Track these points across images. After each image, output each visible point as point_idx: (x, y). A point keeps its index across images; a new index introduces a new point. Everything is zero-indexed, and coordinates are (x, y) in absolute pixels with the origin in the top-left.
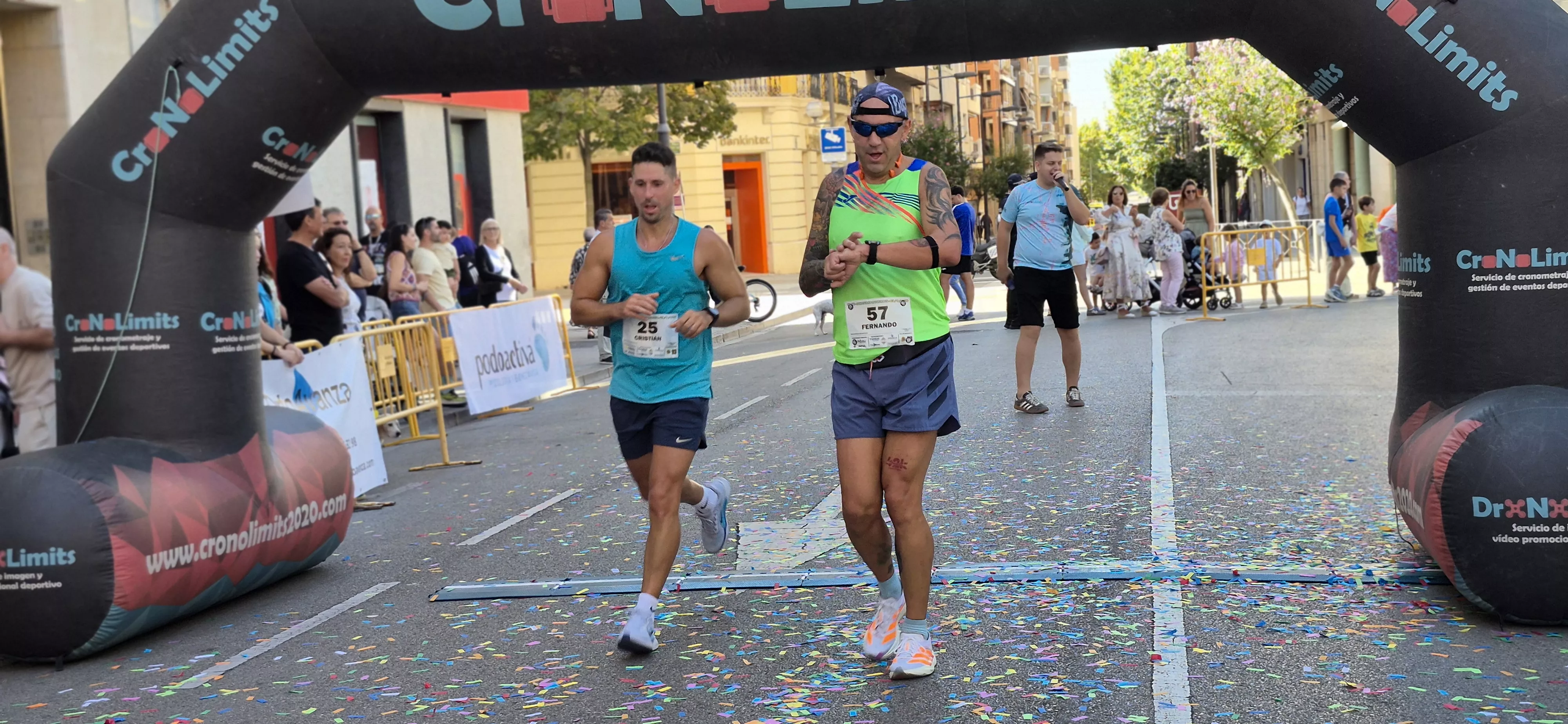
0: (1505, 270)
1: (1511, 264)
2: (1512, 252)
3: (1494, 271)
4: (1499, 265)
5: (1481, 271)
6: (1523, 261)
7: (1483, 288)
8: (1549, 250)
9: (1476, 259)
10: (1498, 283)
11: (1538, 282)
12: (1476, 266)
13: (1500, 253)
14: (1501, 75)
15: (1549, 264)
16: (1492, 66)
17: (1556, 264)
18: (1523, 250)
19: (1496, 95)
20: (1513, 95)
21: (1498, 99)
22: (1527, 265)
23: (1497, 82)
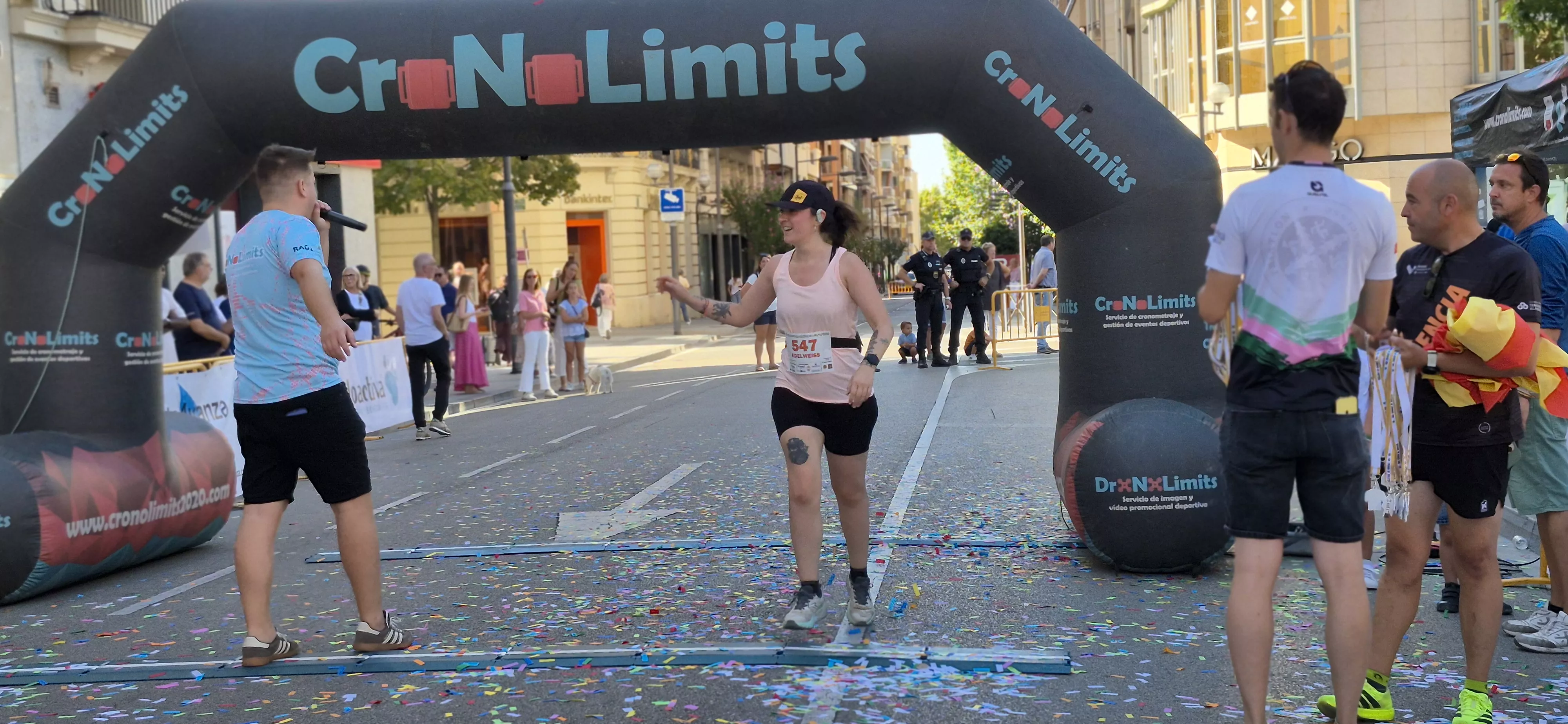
0: (1129, 312)
1: (1133, 307)
2: (1134, 298)
3: (1121, 312)
4: (1125, 308)
5: (1112, 312)
6: (1142, 305)
7: (1114, 325)
8: (1160, 297)
9: (1109, 303)
10: (1124, 322)
11: (1153, 321)
12: (1108, 309)
13: (1125, 298)
14: (1124, 167)
15: (1160, 307)
16: (1117, 159)
17: (1165, 307)
18: (1141, 297)
19: (1121, 181)
20: (1133, 181)
21: (1122, 184)
22: (1144, 308)
23: (1121, 171)
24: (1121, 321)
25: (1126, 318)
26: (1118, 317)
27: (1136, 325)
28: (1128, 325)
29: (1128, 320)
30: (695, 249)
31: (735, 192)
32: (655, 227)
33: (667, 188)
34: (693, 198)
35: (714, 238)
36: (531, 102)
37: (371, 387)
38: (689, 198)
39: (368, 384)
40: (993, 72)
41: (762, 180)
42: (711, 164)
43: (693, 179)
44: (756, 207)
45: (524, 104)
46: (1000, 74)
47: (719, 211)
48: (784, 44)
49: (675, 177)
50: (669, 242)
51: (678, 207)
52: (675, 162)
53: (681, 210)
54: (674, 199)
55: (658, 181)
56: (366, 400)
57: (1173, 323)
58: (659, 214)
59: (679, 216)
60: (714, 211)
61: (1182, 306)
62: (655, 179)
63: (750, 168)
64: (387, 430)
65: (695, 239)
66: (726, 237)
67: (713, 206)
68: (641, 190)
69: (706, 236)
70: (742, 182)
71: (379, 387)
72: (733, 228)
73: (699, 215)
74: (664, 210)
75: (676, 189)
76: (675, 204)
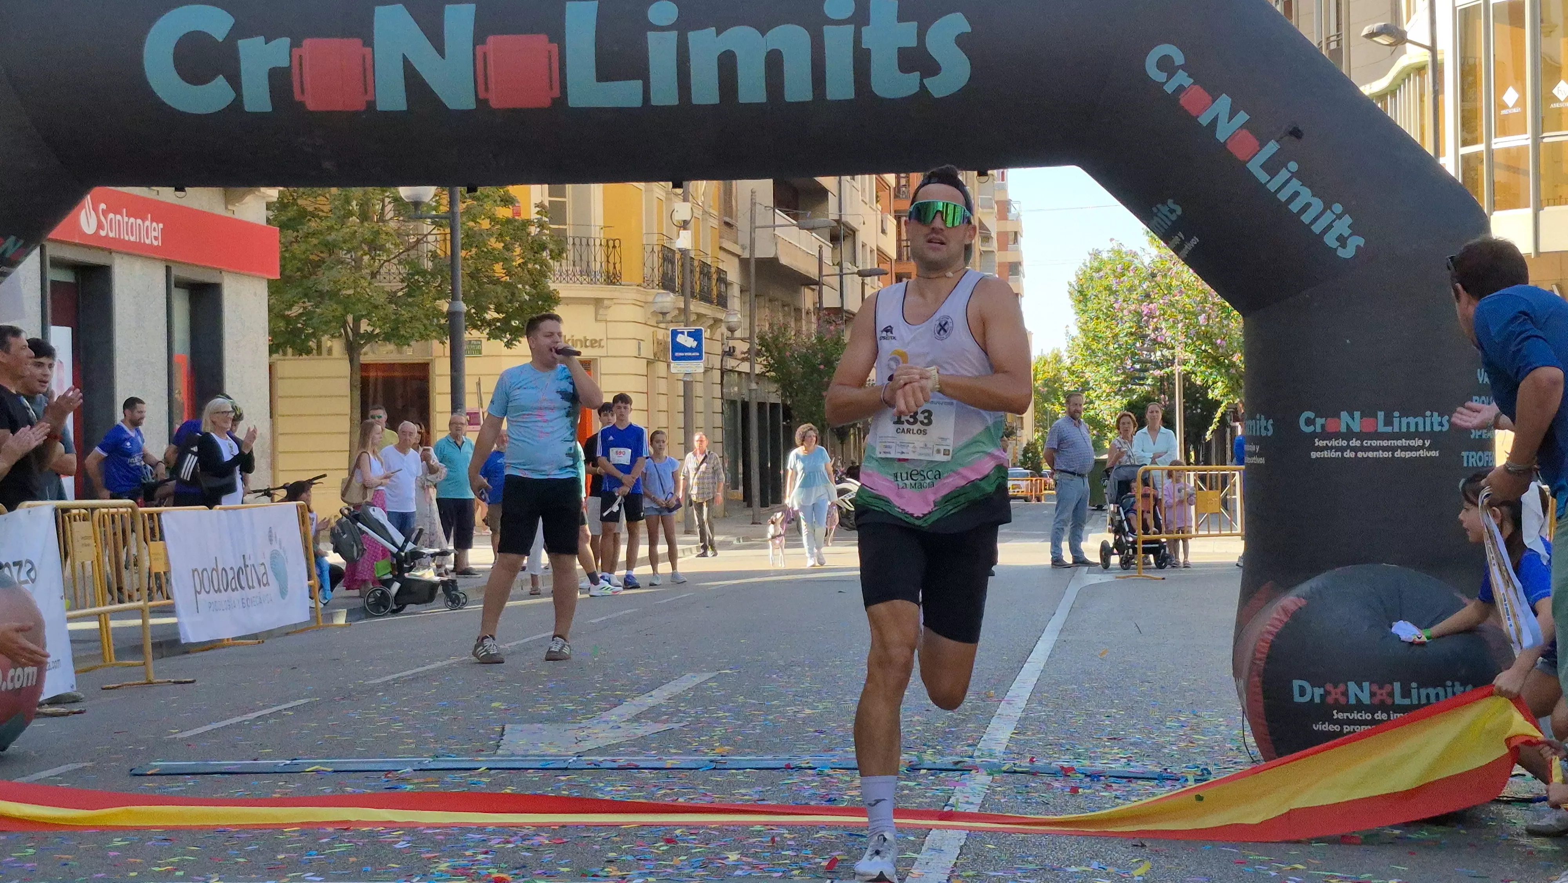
0: (1349, 435)
1: (1356, 429)
2: (1357, 415)
3: (1338, 436)
4: (1344, 430)
5: (1325, 435)
6: (1368, 425)
7: (1326, 455)
8: (1396, 414)
9: (1320, 422)
10: (1342, 449)
11: (1385, 449)
12: (1319, 430)
13: (1344, 415)
14: (1347, 220)
15: (1396, 430)
16: (1338, 208)
17: (1404, 429)
18: (1369, 413)
19: (1342, 241)
20: (1361, 241)
21: (1344, 245)
22: (1372, 430)
23: (1343, 226)
24: (1337, 449)
25: (1344, 444)
26: (1333, 443)
27: (1360, 455)
28: (1347, 455)
29: (1348, 448)
30: (718, 420)
31: (775, 339)
32: (662, 386)
33: (681, 327)
34: (718, 348)
35: (745, 406)
36: (482, 103)
37: (248, 569)
38: (712, 347)
39: (246, 566)
40: (1156, 75)
41: (814, 327)
42: (743, 303)
43: (717, 321)
44: (805, 360)
45: (472, 106)
46: (1169, 79)
47: (752, 367)
48: (852, 27)
49: (693, 317)
50: (681, 408)
51: (696, 354)
52: (693, 296)
53: (699, 358)
54: (690, 343)
55: (669, 317)
56: (242, 588)
57: (1414, 454)
58: (669, 366)
59: (697, 367)
60: (745, 367)
61: (1428, 429)
62: (664, 314)
63: (798, 310)
64: (270, 634)
65: (718, 405)
66: (761, 406)
67: (743, 360)
68: (645, 333)
69: (733, 403)
70: (786, 327)
71: (261, 570)
72: (772, 394)
73: (724, 372)
74: (675, 358)
75: (692, 328)
76: (691, 350)
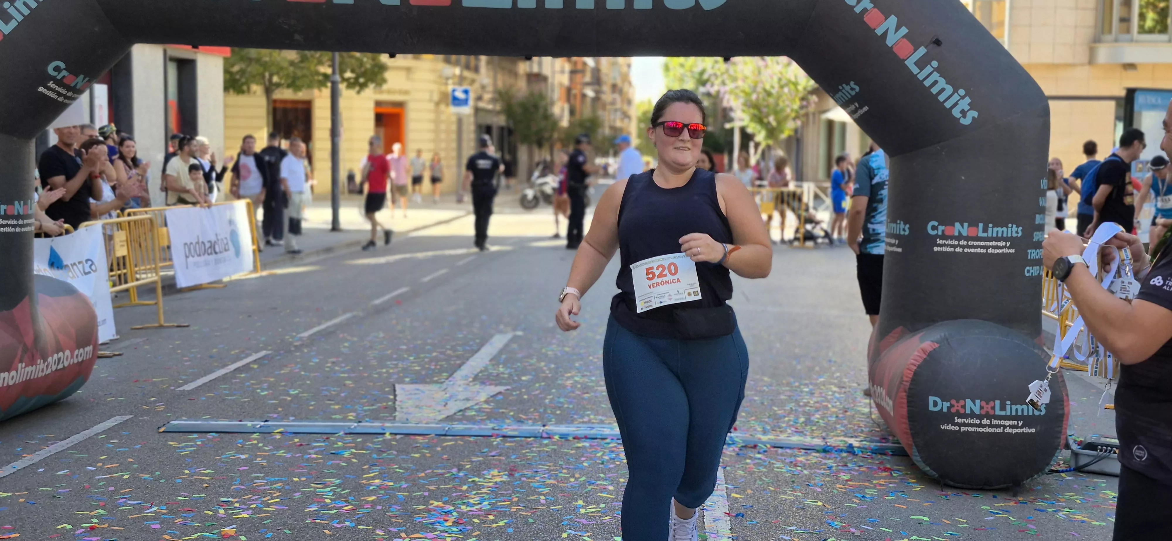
0: (960, 237)
1: (965, 234)
2: (966, 225)
3: (952, 238)
4: (956, 234)
5: (944, 237)
6: (972, 231)
7: (944, 249)
8: (990, 225)
9: (941, 228)
10: (955, 246)
11: (982, 247)
12: (940, 233)
13: (957, 225)
14: (968, 100)
15: (990, 235)
16: (962, 92)
17: (995, 235)
18: (973, 224)
19: (964, 113)
20: (975, 114)
21: (965, 117)
22: (975, 234)
23: (965, 104)
24: (951, 246)
25: (956, 243)
26: (950, 242)
27: (966, 250)
28: (959, 250)
29: (959, 245)
36: (404, 1)
45: (398, 3)
57: (1000, 251)
61: (1009, 235)
